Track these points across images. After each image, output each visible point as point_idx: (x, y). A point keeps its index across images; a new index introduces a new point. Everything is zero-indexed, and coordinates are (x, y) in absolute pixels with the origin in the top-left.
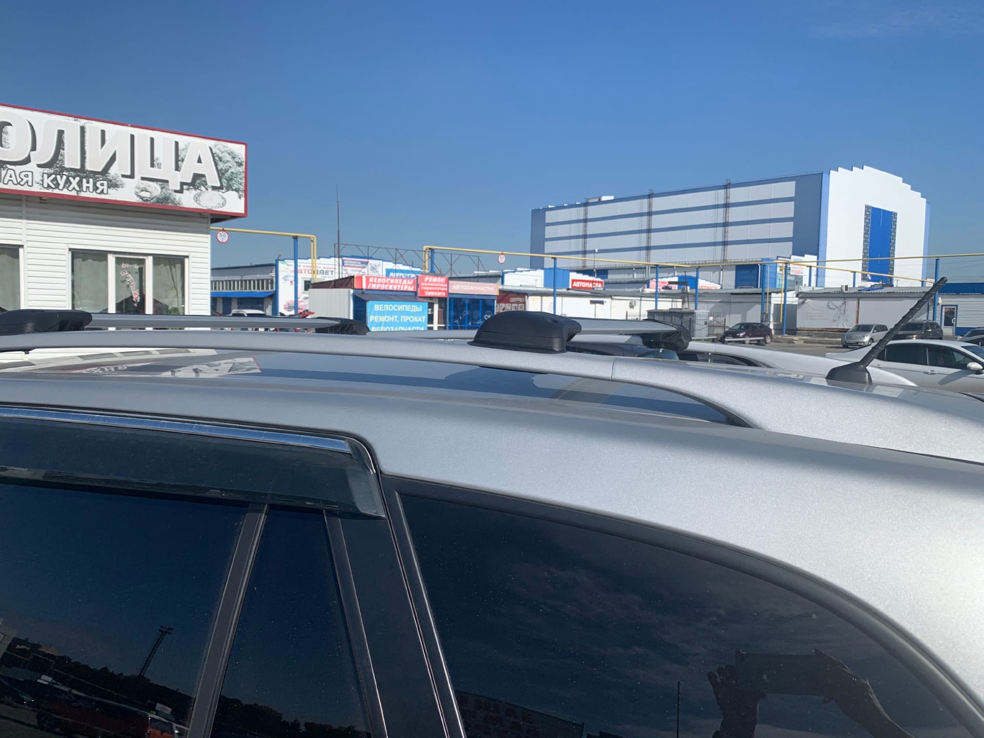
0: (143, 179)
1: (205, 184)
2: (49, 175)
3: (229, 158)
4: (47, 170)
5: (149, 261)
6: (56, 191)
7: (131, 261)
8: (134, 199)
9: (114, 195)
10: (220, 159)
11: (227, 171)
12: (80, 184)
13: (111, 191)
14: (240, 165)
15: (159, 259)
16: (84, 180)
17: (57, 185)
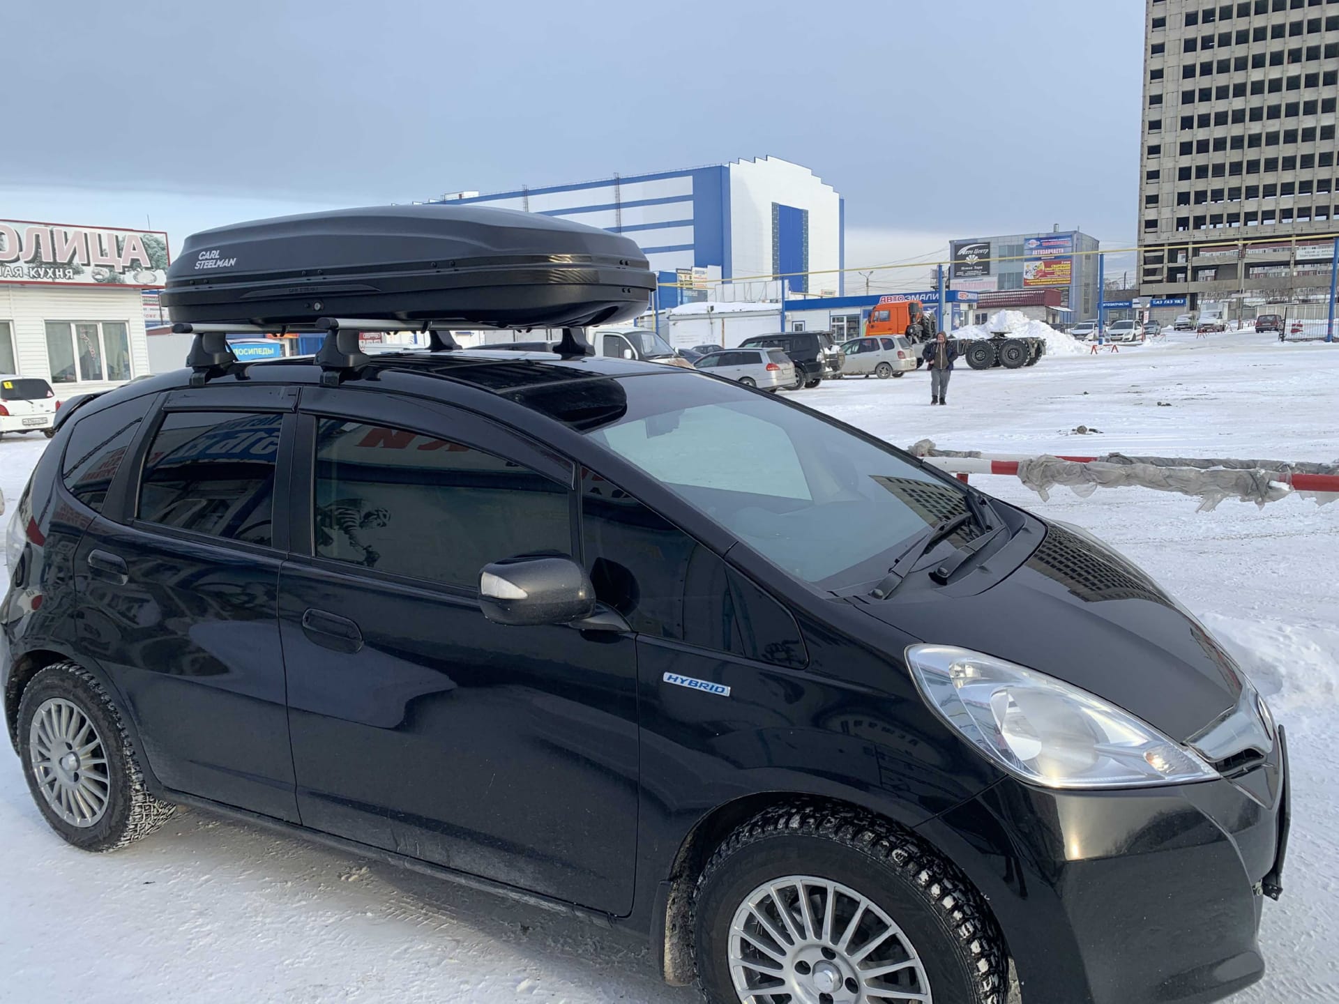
0: (97, 265)
1: (140, 266)
2: (33, 268)
3: (154, 244)
4: (31, 265)
5: (100, 326)
6: (39, 280)
7: (85, 327)
8: (93, 281)
9: (78, 279)
10: (149, 245)
11: (154, 255)
12: (54, 273)
13: (76, 276)
14: (163, 249)
15: (106, 324)
16: (57, 270)
17: (39, 275)
